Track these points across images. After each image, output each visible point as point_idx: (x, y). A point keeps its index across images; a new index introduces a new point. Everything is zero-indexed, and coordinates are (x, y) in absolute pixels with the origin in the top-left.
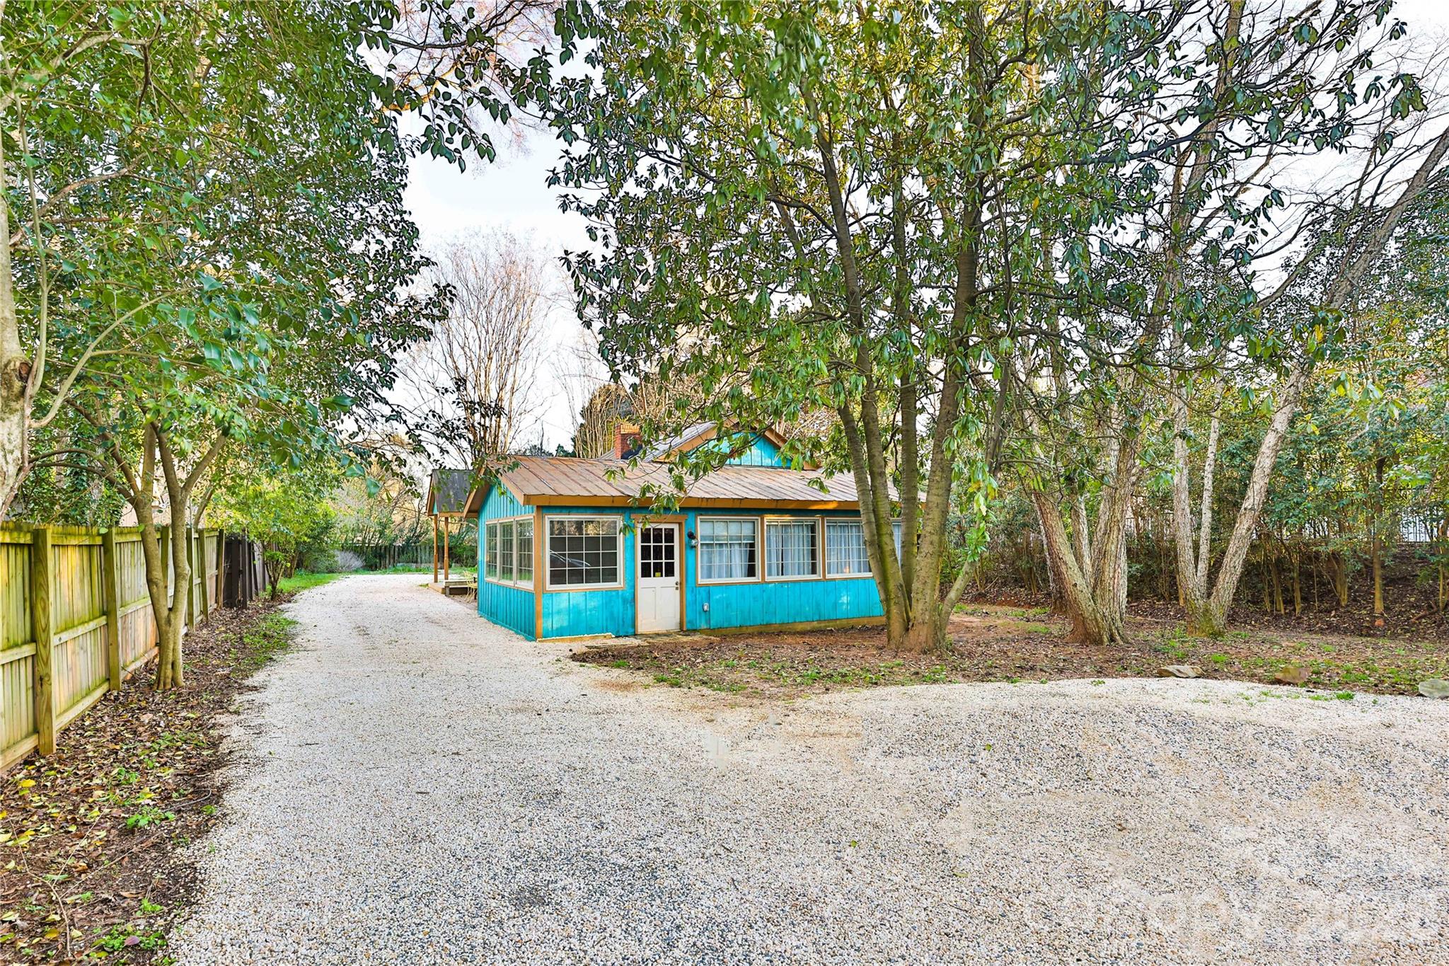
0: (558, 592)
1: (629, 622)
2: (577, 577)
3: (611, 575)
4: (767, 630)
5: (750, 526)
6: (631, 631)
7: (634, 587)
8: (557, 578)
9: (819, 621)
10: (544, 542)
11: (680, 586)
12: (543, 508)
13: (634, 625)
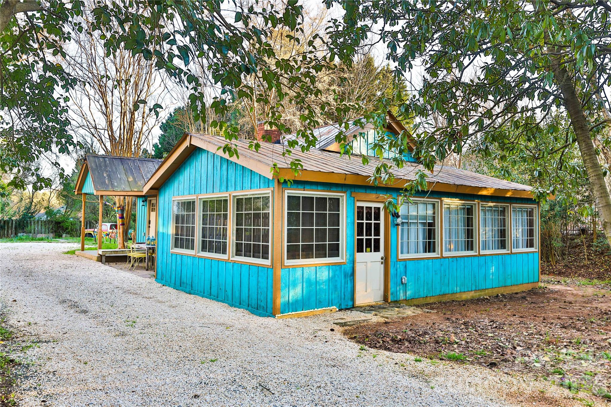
0: (294, 267)
1: (348, 296)
2: (308, 252)
3: (335, 251)
4: (444, 299)
5: (430, 207)
6: (350, 304)
7: (353, 262)
8: (293, 253)
9: (476, 291)
10: (282, 217)
11: (385, 261)
12: (283, 184)
13: (353, 299)
